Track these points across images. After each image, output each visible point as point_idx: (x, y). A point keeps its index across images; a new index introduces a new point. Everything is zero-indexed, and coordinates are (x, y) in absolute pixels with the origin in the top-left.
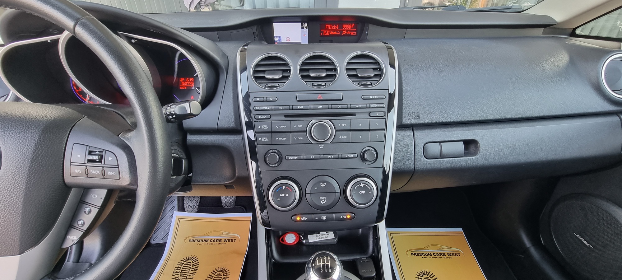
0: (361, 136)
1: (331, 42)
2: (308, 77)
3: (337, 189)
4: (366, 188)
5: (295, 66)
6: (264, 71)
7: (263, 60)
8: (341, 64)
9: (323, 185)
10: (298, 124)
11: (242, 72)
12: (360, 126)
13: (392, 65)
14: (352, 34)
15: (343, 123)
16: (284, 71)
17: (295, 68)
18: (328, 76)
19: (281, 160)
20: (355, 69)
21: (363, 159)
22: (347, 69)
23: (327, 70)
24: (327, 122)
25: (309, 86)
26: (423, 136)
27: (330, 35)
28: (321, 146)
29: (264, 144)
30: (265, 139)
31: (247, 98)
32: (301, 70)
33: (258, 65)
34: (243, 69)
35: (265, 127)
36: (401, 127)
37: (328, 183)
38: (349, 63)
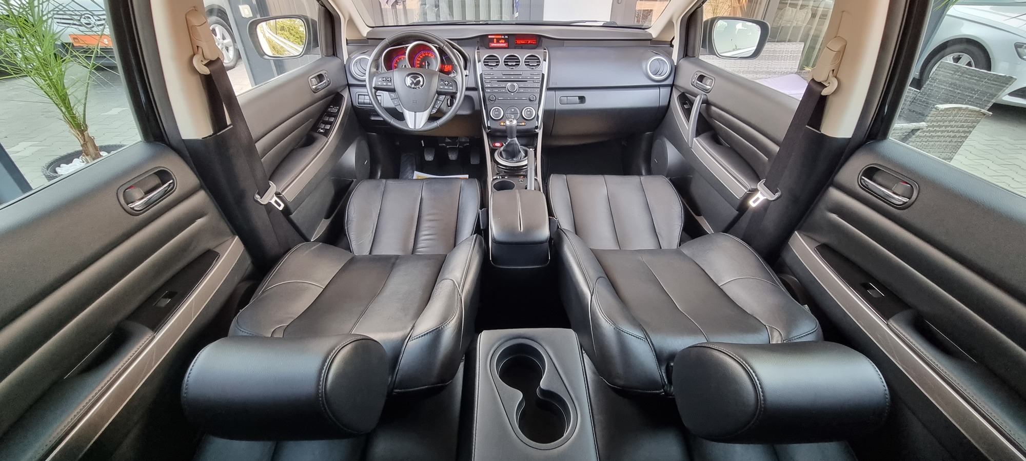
0: (529, 90)
1: (522, 48)
2: (508, 65)
3: (519, 112)
4: (531, 112)
5: (502, 60)
6: (488, 62)
7: (487, 57)
8: (522, 59)
9: (513, 110)
10: (503, 84)
11: (479, 62)
12: (529, 86)
13: (545, 60)
14: (534, 43)
15: (522, 85)
16: (497, 62)
17: (502, 61)
18: (516, 65)
19: (495, 99)
20: (528, 62)
21: (530, 100)
22: (525, 62)
23: (516, 62)
24: (515, 84)
25: (508, 68)
26: (560, 94)
27: (521, 44)
28: (512, 94)
29: (489, 93)
30: (489, 91)
31: (481, 75)
32: (504, 62)
33: (485, 59)
34: (479, 61)
35: (489, 86)
36: (549, 89)
37: (515, 109)
38: (526, 59)
